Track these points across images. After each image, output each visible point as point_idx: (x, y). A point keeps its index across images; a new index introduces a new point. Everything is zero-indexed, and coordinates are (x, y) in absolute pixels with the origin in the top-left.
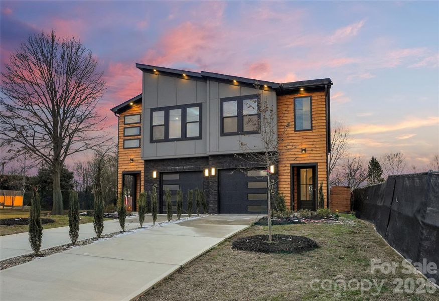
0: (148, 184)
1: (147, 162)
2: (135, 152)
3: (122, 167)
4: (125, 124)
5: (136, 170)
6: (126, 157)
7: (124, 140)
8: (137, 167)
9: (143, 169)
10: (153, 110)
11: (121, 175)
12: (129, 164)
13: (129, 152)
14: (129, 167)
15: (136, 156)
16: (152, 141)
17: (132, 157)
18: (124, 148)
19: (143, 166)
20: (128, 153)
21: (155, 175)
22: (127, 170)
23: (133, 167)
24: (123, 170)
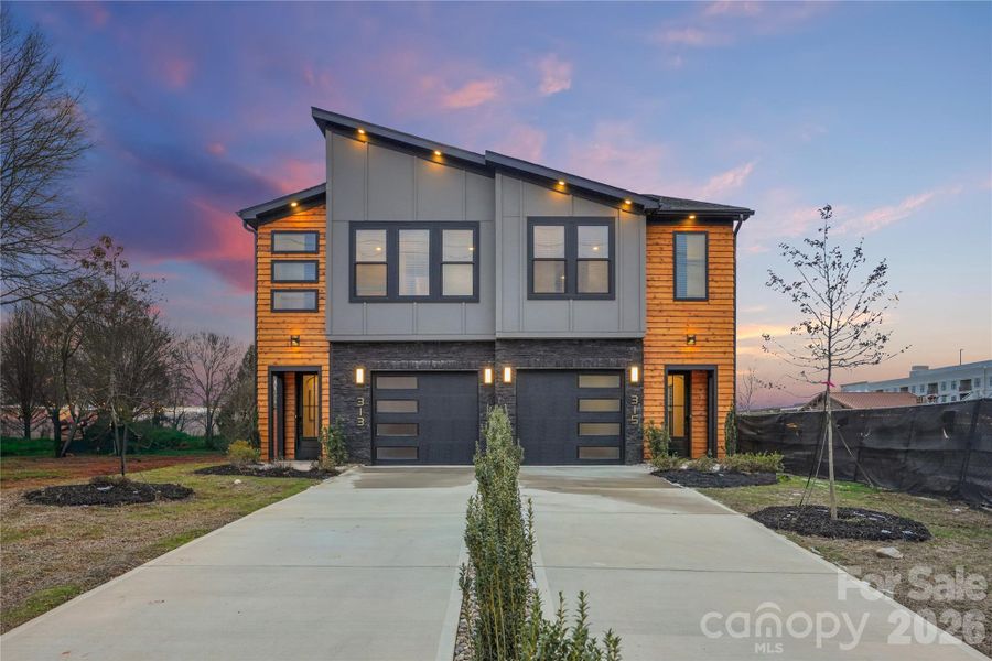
0: (342, 398)
1: (338, 347)
2: (303, 320)
3: (268, 356)
4: (273, 252)
5: (307, 363)
6: (280, 332)
7: (273, 291)
8: (310, 356)
9: (327, 362)
10: (355, 226)
11: (266, 373)
12: (289, 349)
13: (288, 320)
14: (290, 356)
15: (307, 332)
16: (354, 297)
17: (296, 332)
18: (273, 311)
19: (327, 355)
20: (284, 322)
21: (360, 376)
22: (282, 363)
23: (299, 355)
24: (271, 362)
